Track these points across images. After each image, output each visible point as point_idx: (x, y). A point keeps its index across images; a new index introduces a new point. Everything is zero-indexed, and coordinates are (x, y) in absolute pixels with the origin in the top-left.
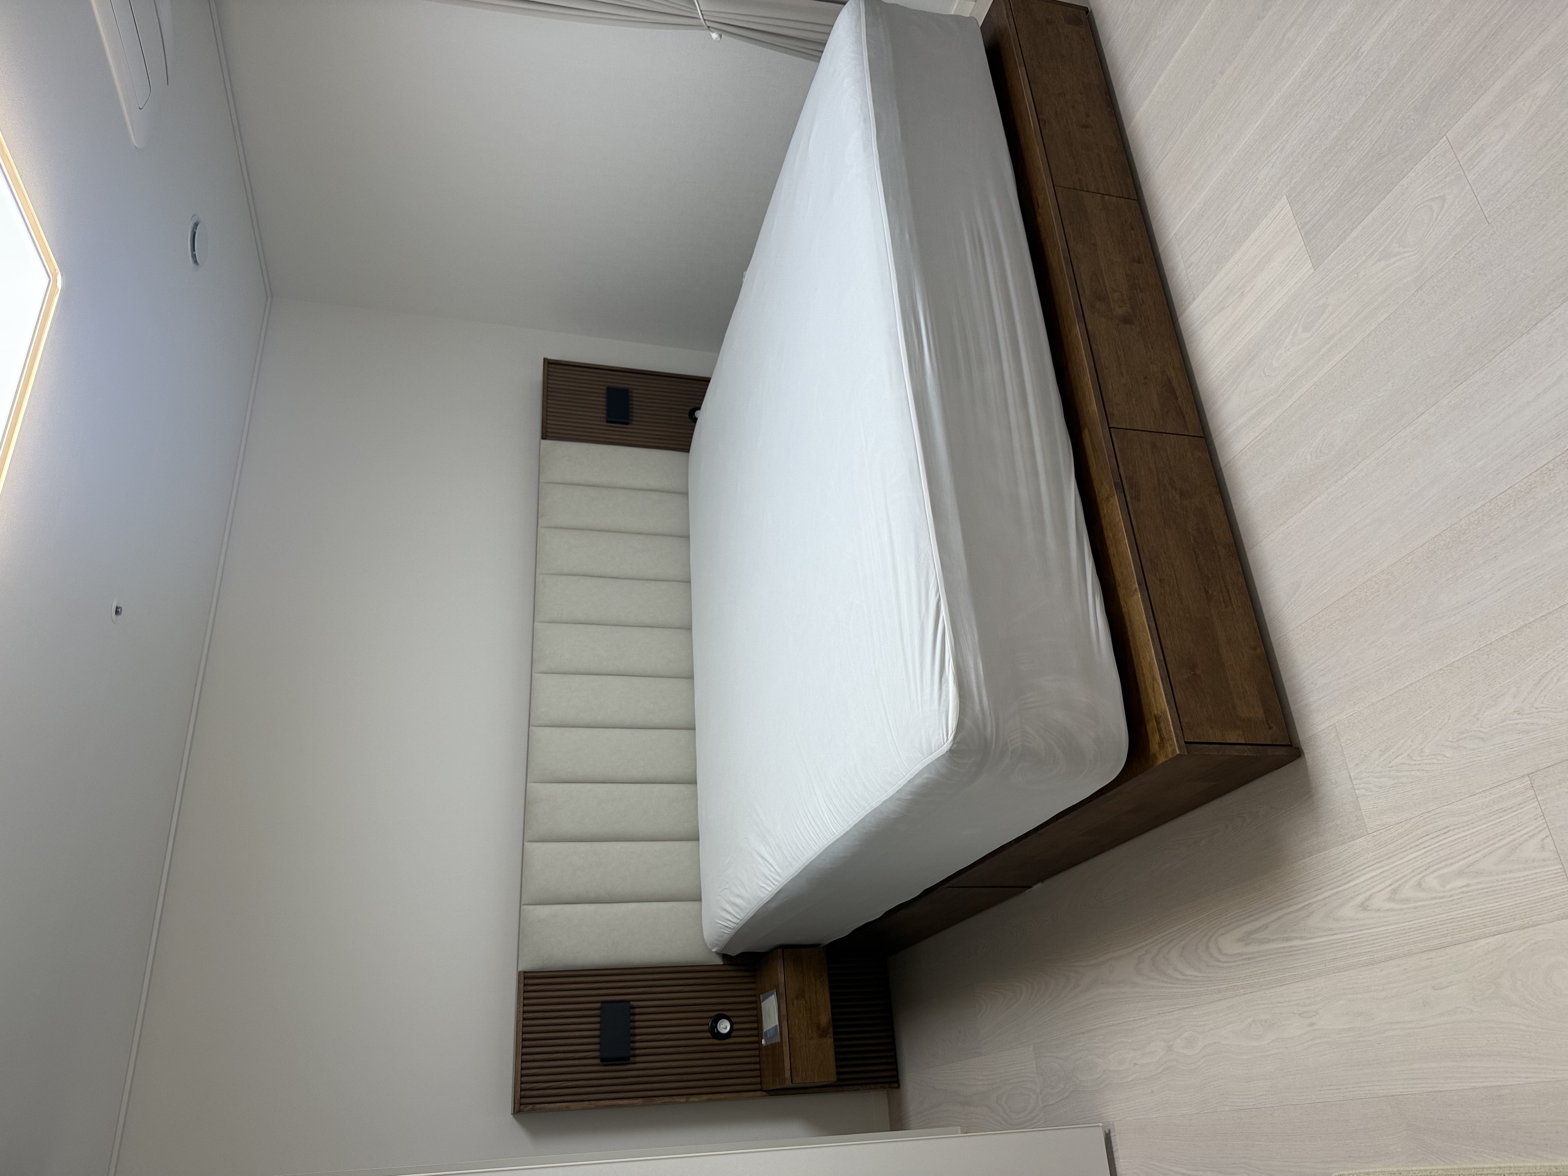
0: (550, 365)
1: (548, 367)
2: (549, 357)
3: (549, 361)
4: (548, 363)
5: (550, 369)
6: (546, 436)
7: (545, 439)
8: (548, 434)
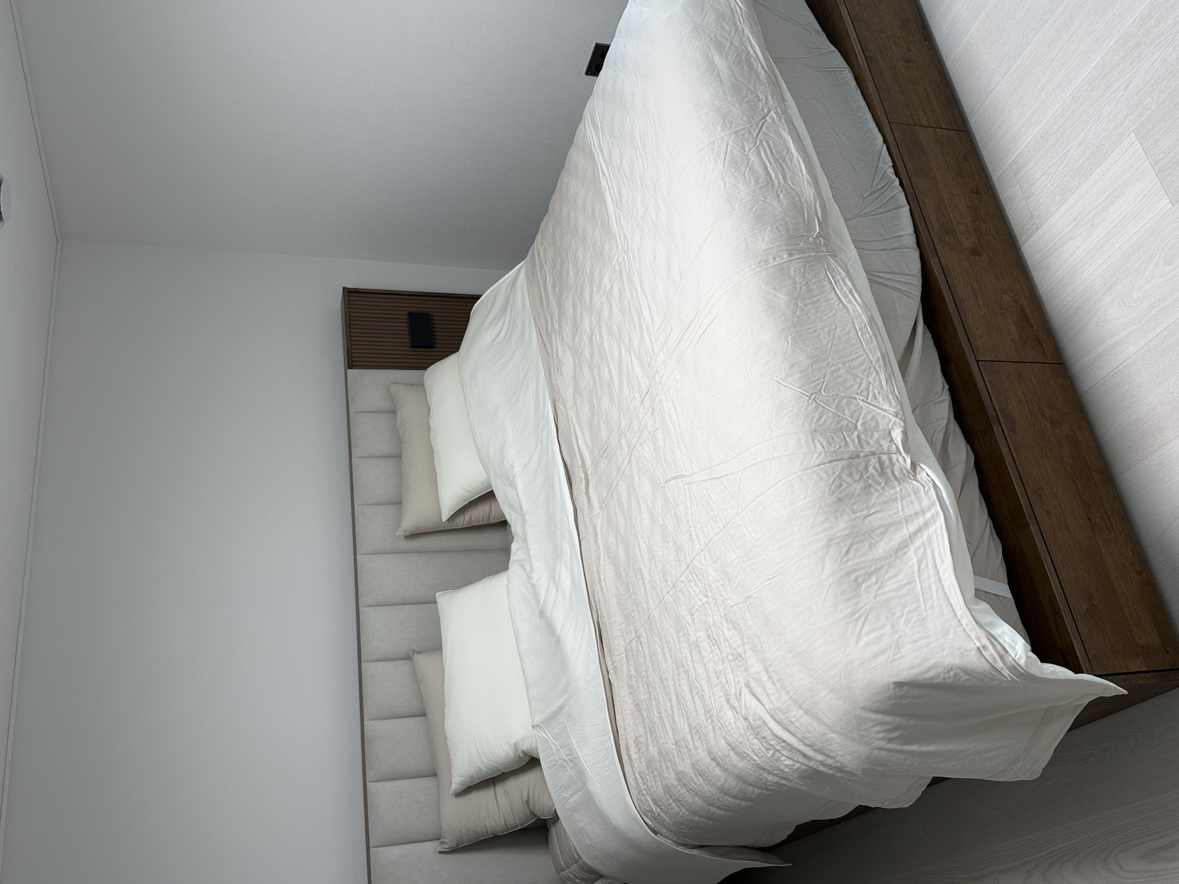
0: (349, 293)
1: (348, 296)
2: (348, 287)
3: (349, 290)
4: (348, 292)
5: (350, 298)
6: (353, 365)
7: (352, 368)
8: (354, 363)
